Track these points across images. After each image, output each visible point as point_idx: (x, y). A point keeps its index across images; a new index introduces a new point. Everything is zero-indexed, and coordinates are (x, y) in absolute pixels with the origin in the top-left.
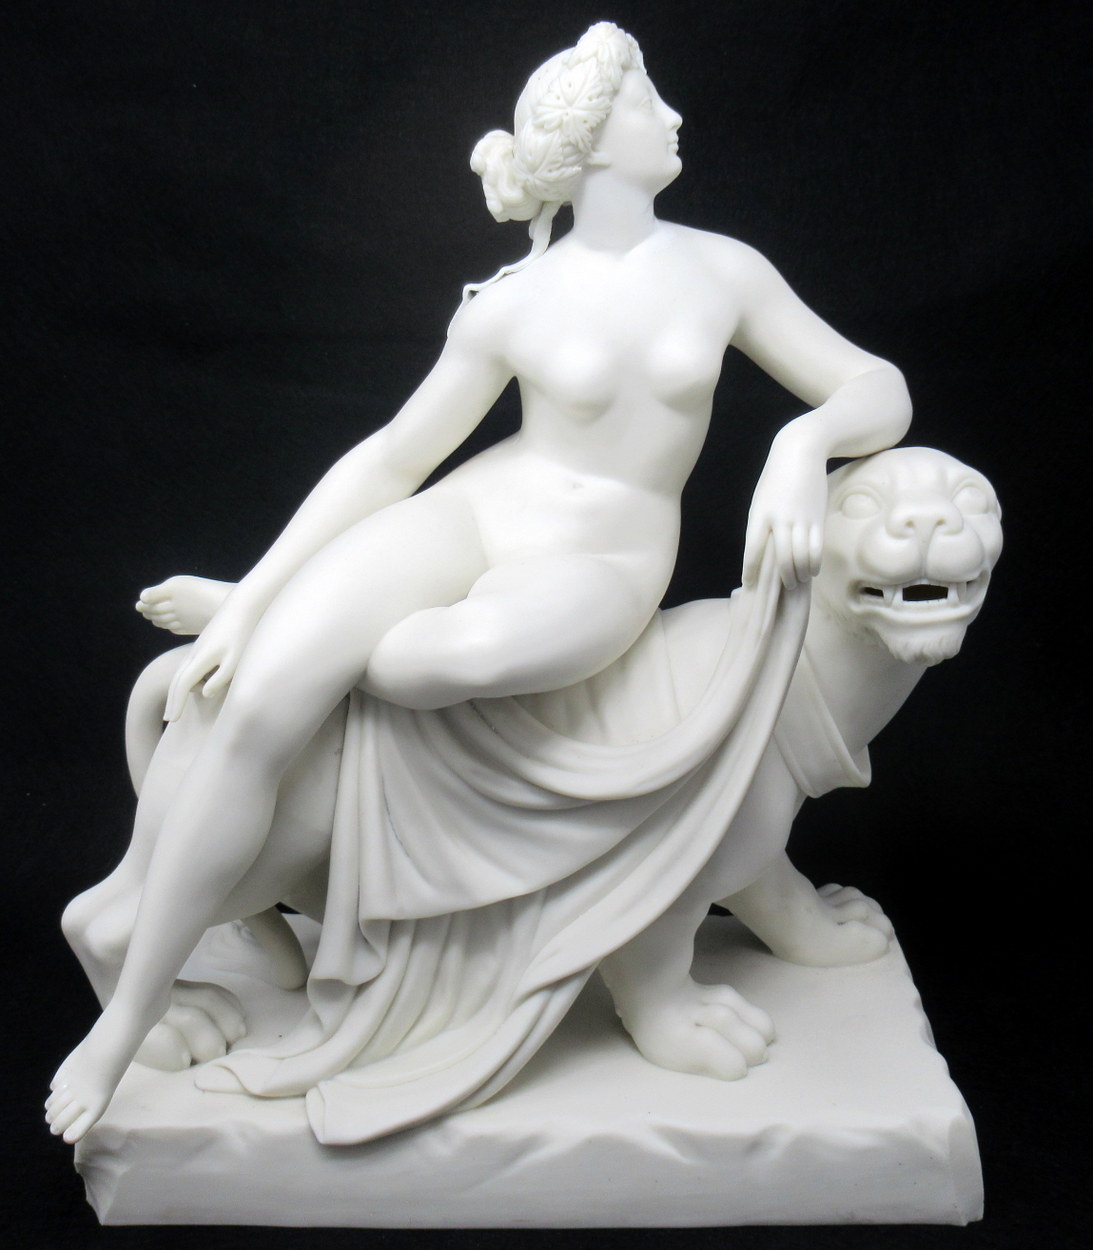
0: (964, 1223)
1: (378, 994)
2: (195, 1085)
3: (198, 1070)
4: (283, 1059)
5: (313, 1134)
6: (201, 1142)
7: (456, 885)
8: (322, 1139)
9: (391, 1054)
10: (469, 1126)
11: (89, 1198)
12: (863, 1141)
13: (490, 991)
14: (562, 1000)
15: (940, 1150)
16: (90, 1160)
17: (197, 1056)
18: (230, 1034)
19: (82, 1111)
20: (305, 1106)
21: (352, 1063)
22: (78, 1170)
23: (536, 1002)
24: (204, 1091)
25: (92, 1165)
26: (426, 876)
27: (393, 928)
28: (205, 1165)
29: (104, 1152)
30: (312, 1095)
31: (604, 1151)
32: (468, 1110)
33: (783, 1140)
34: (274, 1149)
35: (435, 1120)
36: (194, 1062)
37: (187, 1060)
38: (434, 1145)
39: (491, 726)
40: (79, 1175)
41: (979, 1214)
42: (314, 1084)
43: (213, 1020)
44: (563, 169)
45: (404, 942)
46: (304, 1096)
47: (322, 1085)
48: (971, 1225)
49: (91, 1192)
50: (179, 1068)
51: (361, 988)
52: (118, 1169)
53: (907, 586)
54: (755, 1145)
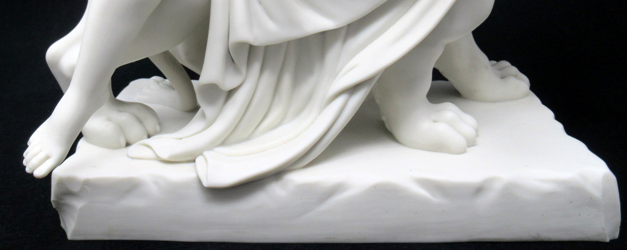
0: (608, 240)
1: (240, 98)
2: (128, 156)
3: (131, 148)
4: (181, 139)
5: (200, 182)
6: (130, 187)
8: (205, 184)
9: (248, 138)
10: (299, 177)
11: (62, 225)
12: (548, 187)
13: (310, 98)
14: (357, 99)
15: (597, 193)
16: (61, 199)
17: (130, 141)
18: (150, 129)
19: (48, 158)
20: (195, 166)
21: (224, 141)
22: (54, 206)
23: (340, 100)
24: (133, 158)
25: (62, 202)
26: (271, 16)
27: (251, 51)
28: (133, 202)
29: (70, 194)
30: (199, 160)
31: (384, 194)
33: (498, 186)
34: (175, 191)
35: (277, 174)
36: (128, 144)
37: (123, 143)
38: (276, 191)
40: (55, 209)
41: (616, 235)
42: (200, 152)
43: (140, 121)
45: (256, 67)
46: (194, 161)
47: (206, 153)
48: (612, 241)
49: (63, 220)
50: (119, 147)
51: (231, 93)
52: (78, 204)
54: (479, 190)
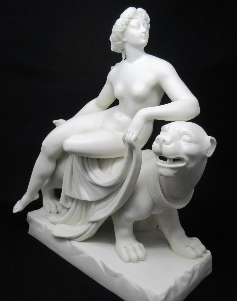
6: (39, 225)
7: (79, 193)
9: (74, 225)
10: (75, 244)
12: (136, 288)
14: (93, 226)
15: (151, 300)
19: (17, 209)
23: (89, 225)
26: (76, 190)
28: (39, 230)
29: (29, 220)
31: (91, 260)
32: (76, 241)
34: (48, 231)
35: (69, 239)
36: (51, 213)
37: (49, 211)
38: (68, 243)
39: (88, 163)
42: (57, 224)
44: (117, 42)
45: (74, 203)
53: (160, 156)
54: (116, 276)
